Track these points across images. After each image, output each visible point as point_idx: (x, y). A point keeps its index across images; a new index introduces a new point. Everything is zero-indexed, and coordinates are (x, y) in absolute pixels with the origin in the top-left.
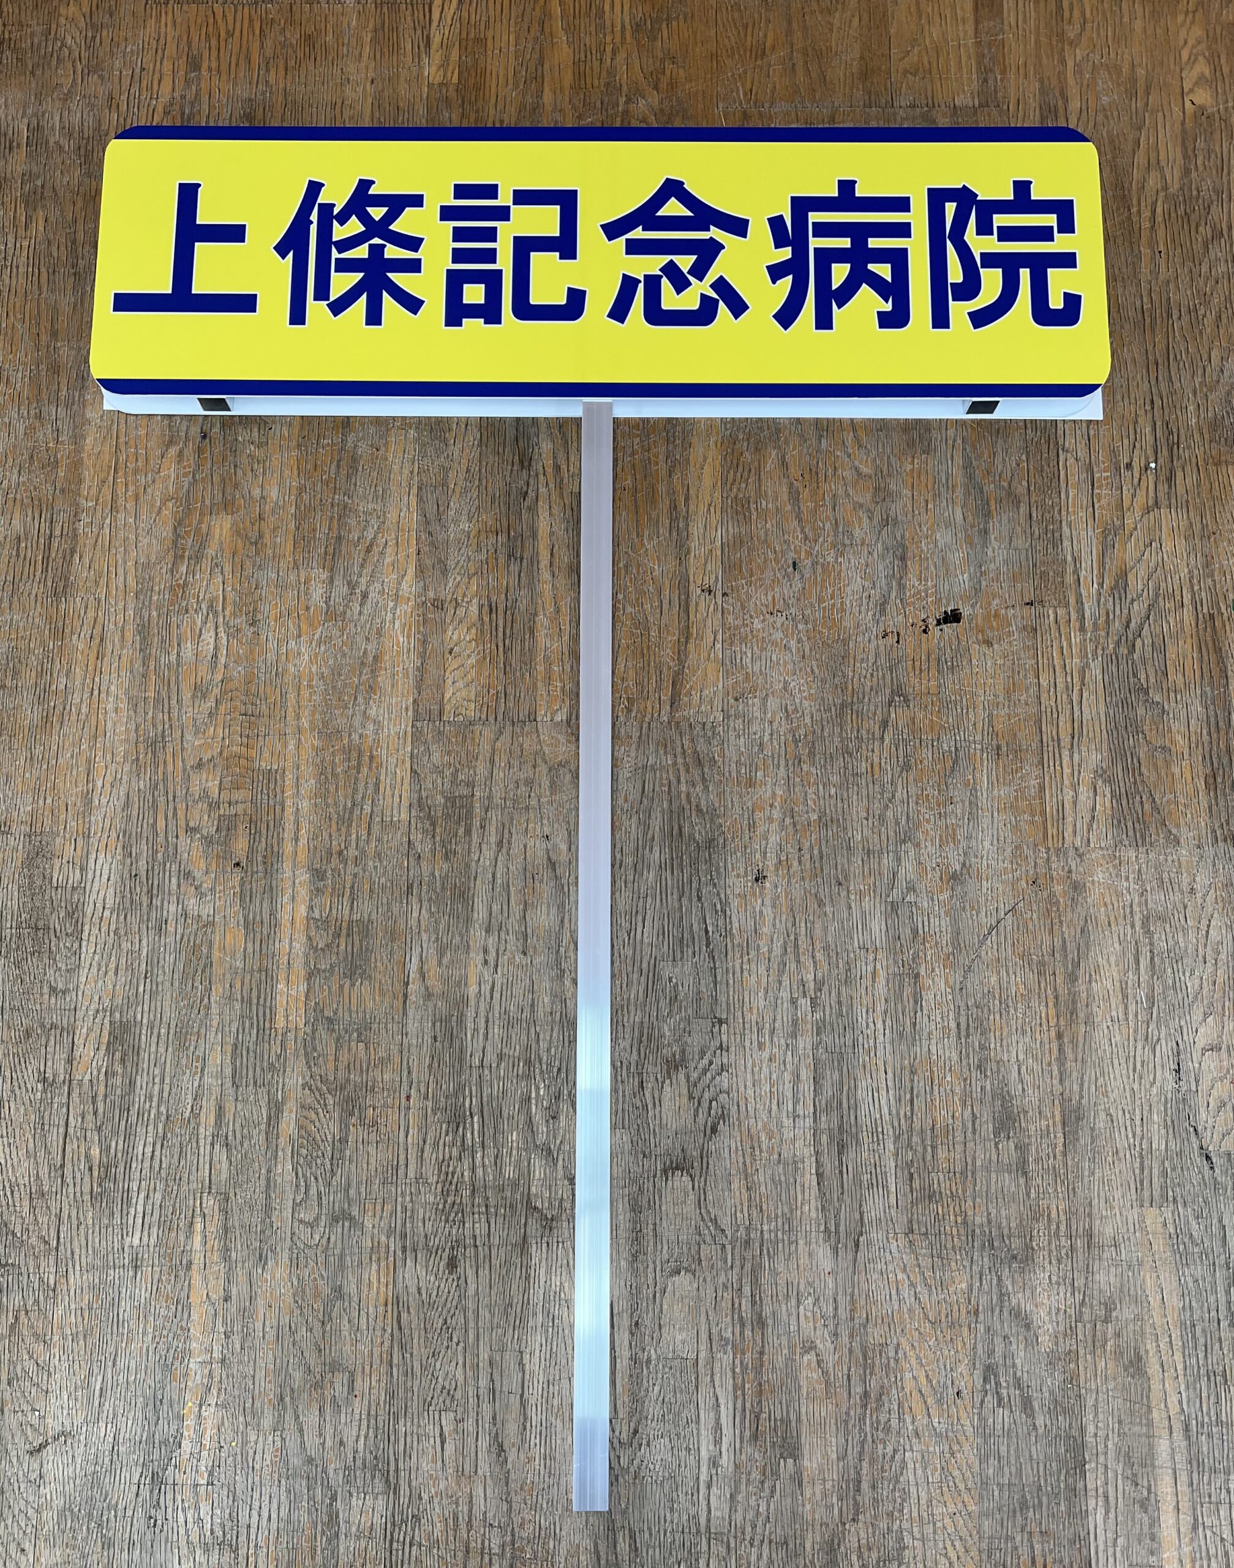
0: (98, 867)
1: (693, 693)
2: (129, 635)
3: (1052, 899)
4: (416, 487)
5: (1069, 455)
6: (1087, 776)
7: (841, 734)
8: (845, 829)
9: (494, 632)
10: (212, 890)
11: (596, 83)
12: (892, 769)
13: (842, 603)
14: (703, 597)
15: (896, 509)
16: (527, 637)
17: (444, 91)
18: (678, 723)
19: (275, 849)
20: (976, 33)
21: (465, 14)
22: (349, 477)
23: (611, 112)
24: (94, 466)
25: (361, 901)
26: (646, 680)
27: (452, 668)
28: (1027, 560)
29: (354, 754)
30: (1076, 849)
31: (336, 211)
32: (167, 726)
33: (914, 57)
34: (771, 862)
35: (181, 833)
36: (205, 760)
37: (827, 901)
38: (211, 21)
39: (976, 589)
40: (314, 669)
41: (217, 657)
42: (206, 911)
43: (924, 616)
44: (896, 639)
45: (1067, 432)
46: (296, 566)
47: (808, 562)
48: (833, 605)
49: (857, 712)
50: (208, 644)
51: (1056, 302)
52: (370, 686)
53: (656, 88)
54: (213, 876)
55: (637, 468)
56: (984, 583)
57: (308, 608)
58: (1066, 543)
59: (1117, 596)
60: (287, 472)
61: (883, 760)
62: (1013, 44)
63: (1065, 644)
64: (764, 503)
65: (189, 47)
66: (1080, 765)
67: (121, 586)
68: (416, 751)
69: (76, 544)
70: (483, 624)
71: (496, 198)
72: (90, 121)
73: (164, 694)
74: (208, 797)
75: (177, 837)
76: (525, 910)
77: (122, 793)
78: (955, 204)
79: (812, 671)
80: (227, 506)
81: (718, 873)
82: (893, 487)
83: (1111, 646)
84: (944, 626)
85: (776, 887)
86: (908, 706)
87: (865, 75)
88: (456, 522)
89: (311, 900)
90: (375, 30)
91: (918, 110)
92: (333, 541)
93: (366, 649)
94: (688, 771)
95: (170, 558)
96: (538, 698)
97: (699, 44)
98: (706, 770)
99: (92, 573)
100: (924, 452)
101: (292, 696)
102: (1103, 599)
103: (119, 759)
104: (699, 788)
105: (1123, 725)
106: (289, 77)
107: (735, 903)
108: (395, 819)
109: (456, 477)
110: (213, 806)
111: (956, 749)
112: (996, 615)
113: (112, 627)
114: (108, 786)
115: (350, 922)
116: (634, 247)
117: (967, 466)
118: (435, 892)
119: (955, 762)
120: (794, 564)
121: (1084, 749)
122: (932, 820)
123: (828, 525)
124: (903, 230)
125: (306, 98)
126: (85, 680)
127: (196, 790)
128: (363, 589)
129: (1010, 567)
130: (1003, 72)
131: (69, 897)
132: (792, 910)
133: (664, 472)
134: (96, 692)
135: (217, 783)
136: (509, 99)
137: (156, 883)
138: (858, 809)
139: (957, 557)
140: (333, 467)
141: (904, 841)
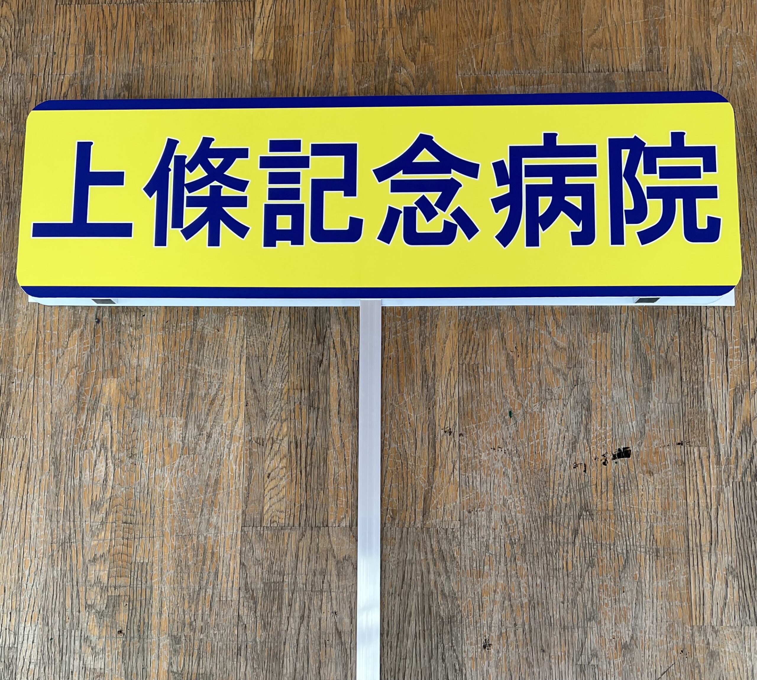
0: (26, 633)
1: (439, 506)
2: (46, 465)
3: (695, 665)
4: (245, 357)
5: (710, 333)
6: (721, 573)
7: (544, 539)
8: (548, 609)
9: (299, 462)
10: (104, 650)
11: (371, 57)
12: (581, 566)
13: (544, 441)
14: (445, 437)
15: (584, 372)
16: (322, 464)
17: (264, 65)
18: (428, 529)
19: (146, 621)
20: (645, 15)
21: (278, 8)
22: (199, 350)
23: (381, 79)
24: (23, 343)
25: (205, 659)
26: (405, 497)
27: (269, 488)
28: (679, 411)
29: (201, 551)
30: (713, 627)
31: (187, 161)
32: (72, 531)
33: (599, 35)
34: (494, 634)
35: (82, 609)
36: (98, 556)
37: (535, 663)
38: (101, 16)
39: (641, 433)
40: (173, 489)
41: (107, 481)
42: (99, 665)
43: (604, 452)
44: (583, 469)
45: (709, 315)
46: (161, 415)
47: (520, 411)
48: (538, 443)
49: (556, 523)
50: (101, 472)
51: (702, 224)
52: (212, 502)
53: (414, 60)
54: (104, 640)
55: (399, 343)
56: (647, 428)
57: (169, 445)
58: (708, 399)
59: (744, 438)
60: (156, 347)
61: (575, 559)
62: (672, 23)
63: (706, 474)
64: (489, 368)
65: (86, 36)
66: (716, 565)
67: (41, 430)
68: (244, 549)
69: (10, 400)
70: (291, 456)
71: (299, 150)
72: (19, 93)
73: (70, 508)
74: (100, 582)
75: (79, 612)
76: (319, 668)
77: (41, 580)
78: (628, 150)
79: (524, 492)
80: (114, 372)
81: (457, 642)
82: (581, 357)
83: (739, 476)
84: (619, 460)
85: (498, 652)
86: (592, 519)
87: (563, 48)
88: (273, 382)
89: (171, 658)
90: (216, 22)
91: (602, 74)
92: (187, 397)
93: (209, 474)
94: (435, 565)
95: (75, 409)
96: (330, 509)
97: (444, 28)
98: (448, 564)
99: (21, 420)
100: (604, 330)
101: (158, 509)
102: (733, 441)
103: (40, 555)
104: (443, 578)
105: (748, 535)
106: (155, 57)
107: (469, 664)
108: (229, 599)
109: (273, 350)
110: (104, 589)
111: (627, 551)
112: (656, 453)
113: (35, 459)
114: (32, 574)
115: (198, 674)
116: (397, 187)
117: (636, 341)
118: (257, 653)
119: (627, 561)
120: (510, 413)
121: (719, 553)
122: (610, 604)
123: (534, 385)
124: (591, 171)
125: (167, 72)
126: (17, 497)
127: (92, 577)
128: (208, 430)
129: (666, 416)
130: (664, 44)
131: (6, 654)
132: (509, 670)
133: (418, 346)
134: (24, 507)
135: (106, 572)
136: (309, 71)
137: (65, 645)
138: (557, 596)
139: (628, 408)
140: (187, 343)
141: (590, 620)
